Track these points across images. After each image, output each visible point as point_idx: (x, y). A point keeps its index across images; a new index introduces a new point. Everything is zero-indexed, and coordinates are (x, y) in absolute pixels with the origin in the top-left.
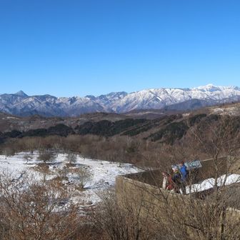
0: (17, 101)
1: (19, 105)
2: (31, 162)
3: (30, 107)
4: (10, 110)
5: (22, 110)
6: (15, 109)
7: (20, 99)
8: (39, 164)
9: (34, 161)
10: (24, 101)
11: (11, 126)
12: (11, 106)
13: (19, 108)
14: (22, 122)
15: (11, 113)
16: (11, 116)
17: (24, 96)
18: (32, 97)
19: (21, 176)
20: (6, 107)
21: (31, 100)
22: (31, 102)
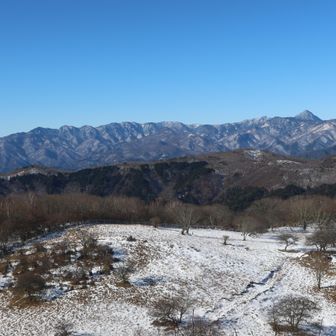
0: (299, 130)
1: (302, 138)
2: (295, 248)
3: (325, 141)
4: (287, 147)
5: (310, 146)
6: (295, 145)
7: (306, 127)
8: (311, 253)
9: (301, 245)
10: (314, 129)
11: (285, 178)
12: (288, 141)
13: (303, 144)
14: (306, 171)
15: (287, 153)
16: (285, 158)
17: (314, 120)
18: (330, 122)
19: (271, 276)
20: (279, 142)
21: (326, 127)
22: (327, 132)
